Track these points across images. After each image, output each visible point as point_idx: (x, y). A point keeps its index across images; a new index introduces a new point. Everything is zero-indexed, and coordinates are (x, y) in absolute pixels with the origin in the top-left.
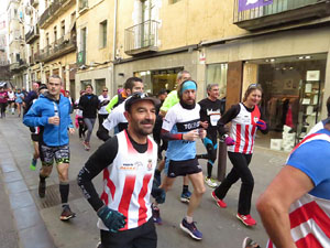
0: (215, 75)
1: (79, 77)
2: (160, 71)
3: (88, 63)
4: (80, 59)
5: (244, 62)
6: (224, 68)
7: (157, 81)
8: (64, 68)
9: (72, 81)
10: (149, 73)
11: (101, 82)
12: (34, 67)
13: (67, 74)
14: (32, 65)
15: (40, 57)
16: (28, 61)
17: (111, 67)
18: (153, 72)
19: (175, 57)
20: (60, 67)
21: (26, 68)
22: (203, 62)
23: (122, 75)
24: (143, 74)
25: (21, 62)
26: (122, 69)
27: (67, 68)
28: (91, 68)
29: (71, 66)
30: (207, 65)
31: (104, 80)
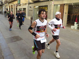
1: (18, 8)
2: (41, 6)
3: (21, 3)
4: (19, 3)
5: (65, 4)
6: (59, 6)
7: (40, 9)
8: (14, 5)
9: (17, 9)
10: (38, 7)
11: (24, 9)
12: (6, 4)
14: (5, 4)
15: (7, 2)
16: (4, 3)
17: (27, 5)
18: (39, 7)
21: (3, 5)
22: (53, 4)
23: (30, 7)
24: (36, 7)
25: (2, 3)
26: (30, 5)
27: (15, 5)
28: (22, 5)
29: (16, 4)
30: (54, 5)
31: (26, 8)
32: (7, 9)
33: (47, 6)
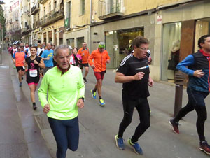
0: (170, 31)
1: (66, 36)
2: (125, 30)
3: (72, 26)
4: (66, 24)
5: (196, 20)
6: (178, 26)
7: (122, 38)
8: (55, 30)
9: (61, 40)
10: (116, 32)
11: (81, 40)
12: (37, 30)
13: (58, 34)
14: (35, 29)
15: (40, 24)
16: (32, 27)
17: (88, 29)
19: (137, 20)
20: (53, 29)
21: (30, 31)
22: (160, 22)
23: (96, 34)
24: (111, 33)
25: (28, 27)
26: (96, 29)
27: (58, 30)
28: (74, 30)
29: (60, 29)
30: (163, 24)
31: (83, 38)
32: (39, 42)
33: (142, 29)
